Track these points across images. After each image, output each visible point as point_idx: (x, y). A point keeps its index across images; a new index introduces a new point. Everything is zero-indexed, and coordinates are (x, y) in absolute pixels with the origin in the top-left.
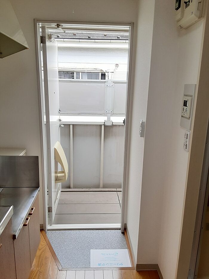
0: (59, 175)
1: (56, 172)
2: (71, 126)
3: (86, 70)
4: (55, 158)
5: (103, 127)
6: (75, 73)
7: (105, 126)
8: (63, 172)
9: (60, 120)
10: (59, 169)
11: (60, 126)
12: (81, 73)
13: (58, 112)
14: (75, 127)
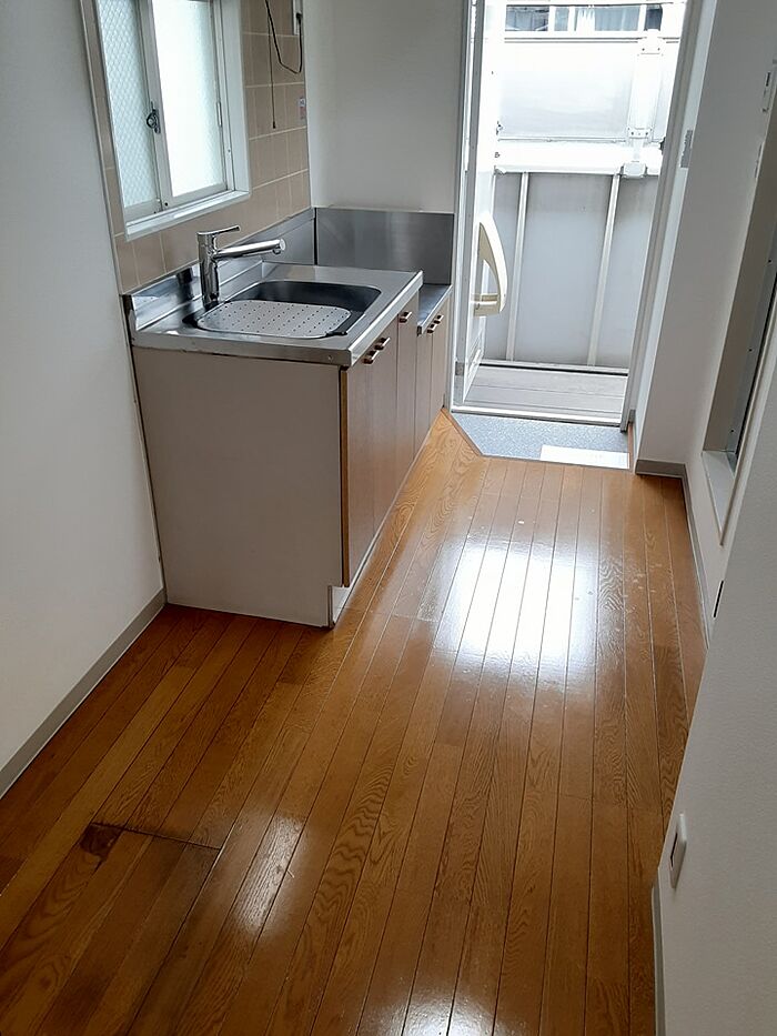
0: (481, 303)
1: (477, 298)
2: (525, 180)
4: (479, 251)
5: (616, 182)
6: (552, 10)
7: (625, 181)
8: (496, 298)
9: (497, 155)
11: (496, 171)
12: (572, 9)
14: (534, 179)
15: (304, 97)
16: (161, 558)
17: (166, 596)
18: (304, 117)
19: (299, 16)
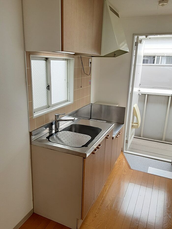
0: (134, 125)
1: (132, 123)
2: (146, 96)
3: (166, 54)
4: (133, 113)
5: (170, 98)
6: (156, 57)
8: (137, 123)
9: (139, 91)
10: (135, 122)
11: (139, 94)
12: (161, 57)
13: (139, 86)
14: (149, 96)
15: (91, 79)
16: (33, 200)
17: (34, 211)
18: (90, 84)
19: (91, 63)
